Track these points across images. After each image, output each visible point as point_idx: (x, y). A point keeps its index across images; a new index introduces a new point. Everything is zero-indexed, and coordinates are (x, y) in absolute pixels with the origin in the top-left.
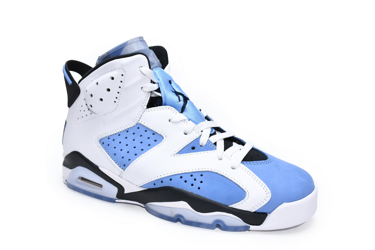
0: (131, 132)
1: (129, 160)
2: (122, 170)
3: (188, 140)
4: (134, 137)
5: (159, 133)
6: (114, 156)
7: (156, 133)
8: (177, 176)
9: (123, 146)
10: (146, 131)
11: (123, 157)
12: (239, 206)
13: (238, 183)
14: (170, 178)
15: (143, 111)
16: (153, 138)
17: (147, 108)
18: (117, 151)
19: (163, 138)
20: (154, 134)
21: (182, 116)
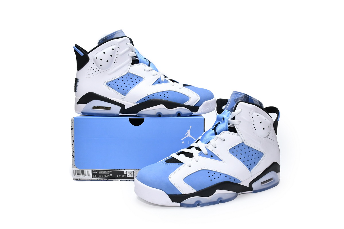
0: (125, 77)
1: (128, 90)
2: (124, 96)
3: (155, 79)
4: (127, 79)
5: (141, 76)
6: (118, 90)
7: (139, 76)
8: (156, 94)
9: (122, 84)
10: (133, 76)
11: (124, 89)
12: (187, 103)
13: (184, 94)
14: (153, 95)
15: (130, 66)
16: (138, 79)
17: (132, 65)
18: (119, 87)
19: (143, 78)
20: (138, 77)
21: (150, 68)
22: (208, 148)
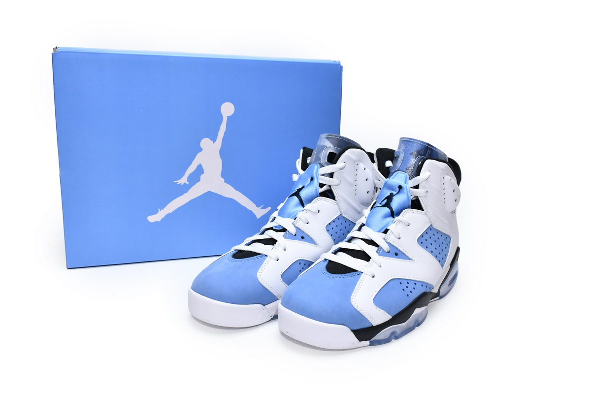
22: (388, 241)
